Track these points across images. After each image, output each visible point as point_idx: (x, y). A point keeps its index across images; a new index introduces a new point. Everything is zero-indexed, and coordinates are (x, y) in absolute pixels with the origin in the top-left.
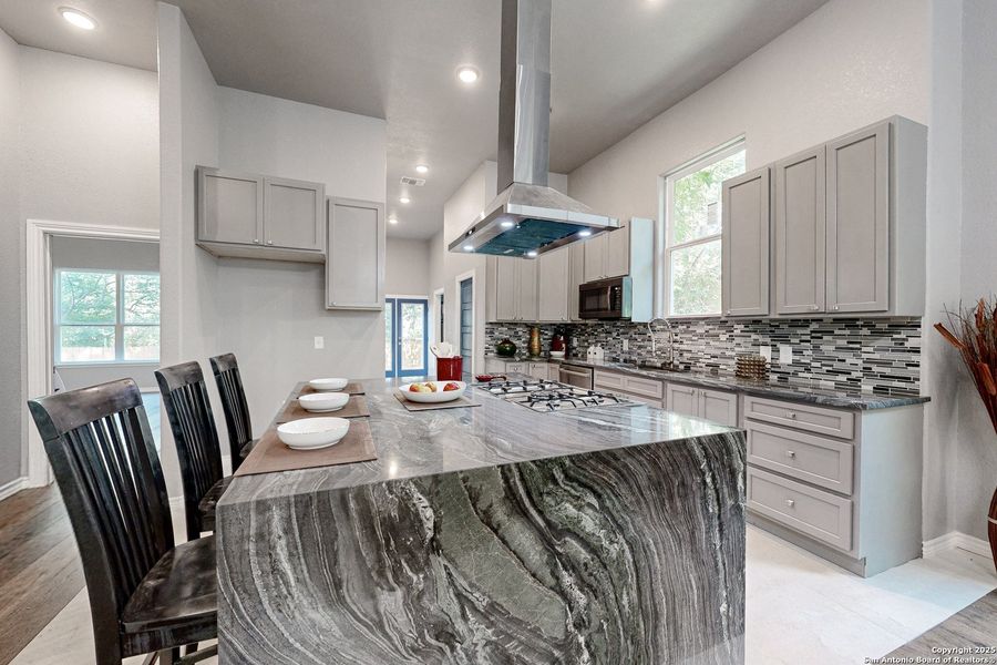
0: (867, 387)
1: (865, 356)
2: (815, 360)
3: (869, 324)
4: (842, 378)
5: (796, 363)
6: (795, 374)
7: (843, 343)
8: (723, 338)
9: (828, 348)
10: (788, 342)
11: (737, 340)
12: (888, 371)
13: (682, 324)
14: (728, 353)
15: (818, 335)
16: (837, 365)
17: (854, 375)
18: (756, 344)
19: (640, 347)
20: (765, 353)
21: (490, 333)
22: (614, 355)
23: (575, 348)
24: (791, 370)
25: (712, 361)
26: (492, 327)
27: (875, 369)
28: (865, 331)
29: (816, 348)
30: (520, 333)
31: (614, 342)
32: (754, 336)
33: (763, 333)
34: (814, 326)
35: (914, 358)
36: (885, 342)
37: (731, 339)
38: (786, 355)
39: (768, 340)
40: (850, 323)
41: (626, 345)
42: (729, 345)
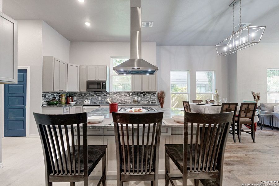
0: (150, 103)
1: (150, 98)
2: (144, 99)
4: (147, 102)
5: (141, 100)
7: (147, 96)
8: (128, 96)
9: (146, 97)
10: (140, 96)
11: (131, 96)
12: (153, 100)
13: (118, 93)
14: (129, 99)
15: (144, 95)
16: (147, 100)
17: (149, 101)
18: (134, 97)
19: (105, 99)
20: (136, 98)
22: (95, 102)
24: (140, 101)
25: (125, 101)
27: (151, 100)
28: (150, 94)
29: (144, 97)
30: (56, 96)
31: (95, 98)
32: (134, 95)
33: (136, 95)
34: (144, 94)
36: (152, 96)
37: (129, 96)
38: (140, 99)
39: (136, 96)
40: (148, 93)
42: (129, 97)
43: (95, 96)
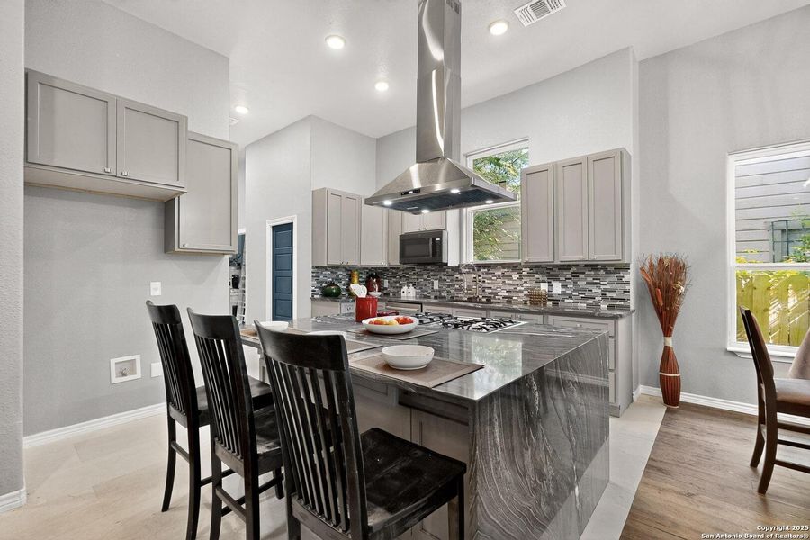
0: (604, 306)
1: (602, 287)
2: (575, 291)
3: (604, 267)
4: (590, 301)
5: (563, 293)
6: (563, 300)
7: (590, 279)
8: (515, 277)
9: (582, 283)
10: (558, 280)
11: (525, 279)
12: (614, 295)
13: (484, 268)
14: (518, 288)
15: (576, 275)
16: (587, 294)
17: (597, 299)
18: (538, 281)
19: (449, 286)
20: (544, 287)
21: (316, 276)
22: (425, 293)
23: (386, 289)
24: (561, 298)
25: (507, 294)
26: (318, 270)
27: (608, 295)
28: (602, 272)
29: (575, 283)
30: (341, 276)
31: (425, 282)
32: (536, 276)
33: (542, 274)
34: (574, 269)
35: (627, 287)
36: (613, 278)
37: (521, 278)
38: (557, 288)
39: (546, 279)
40: (593, 267)
41: (436, 285)
42: (519, 282)
43: (425, 277)
